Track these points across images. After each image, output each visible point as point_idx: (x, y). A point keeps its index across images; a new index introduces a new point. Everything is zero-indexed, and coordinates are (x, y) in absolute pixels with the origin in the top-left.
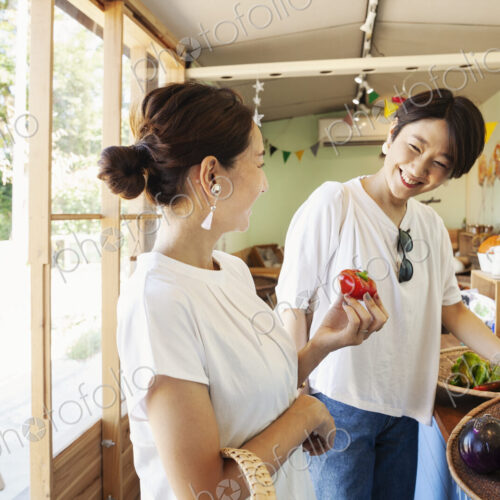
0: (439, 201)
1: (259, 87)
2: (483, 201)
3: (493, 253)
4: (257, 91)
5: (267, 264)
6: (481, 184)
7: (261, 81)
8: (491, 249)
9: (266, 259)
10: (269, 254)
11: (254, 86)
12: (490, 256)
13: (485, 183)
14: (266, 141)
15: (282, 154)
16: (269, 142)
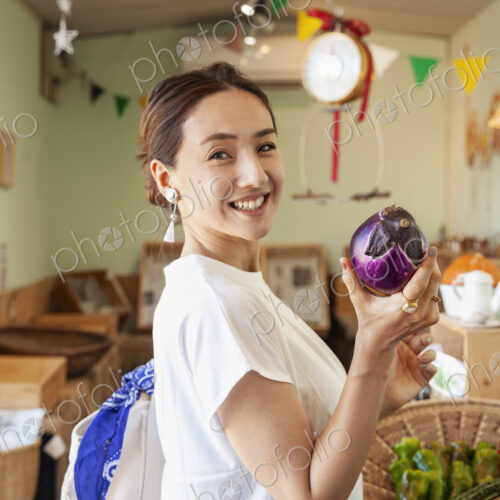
3: (462, 284)
5: (87, 307)
6: (470, 163)
8: (460, 277)
9: (84, 297)
10: (91, 287)
12: (459, 289)
13: (478, 161)
14: (84, 75)
15: (114, 100)
16: (89, 77)
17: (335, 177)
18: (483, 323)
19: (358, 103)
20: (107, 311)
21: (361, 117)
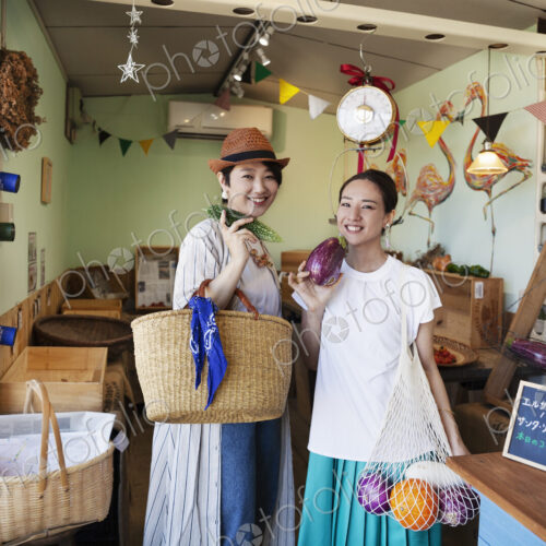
4: (133, 21)
7: (138, 8)
14: (94, 123)
15: (118, 143)
16: (99, 124)
20: (111, 296)
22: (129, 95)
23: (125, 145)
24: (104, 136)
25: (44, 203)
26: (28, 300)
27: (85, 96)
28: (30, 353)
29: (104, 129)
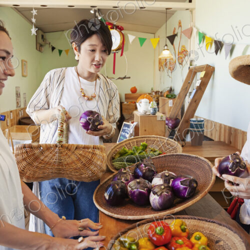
0: (129, 78)
1: (34, 12)
2: (160, 79)
4: (34, 15)
6: (160, 70)
8: (140, 101)
11: (32, 12)
12: (140, 104)
13: (161, 70)
14: (50, 44)
15: (58, 51)
16: (51, 44)
17: (114, 73)
18: (145, 113)
19: (121, 50)
21: (122, 55)
22: (63, 31)
23: (60, 52)
24: (53, 48)
25: (23, 76)
26: (16, 110)
27: (45, 33)
28: (16, 127)
29: (53, 46)
